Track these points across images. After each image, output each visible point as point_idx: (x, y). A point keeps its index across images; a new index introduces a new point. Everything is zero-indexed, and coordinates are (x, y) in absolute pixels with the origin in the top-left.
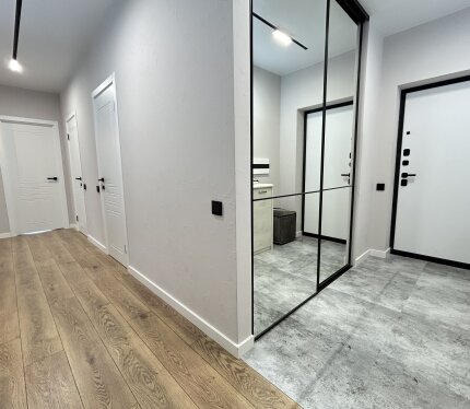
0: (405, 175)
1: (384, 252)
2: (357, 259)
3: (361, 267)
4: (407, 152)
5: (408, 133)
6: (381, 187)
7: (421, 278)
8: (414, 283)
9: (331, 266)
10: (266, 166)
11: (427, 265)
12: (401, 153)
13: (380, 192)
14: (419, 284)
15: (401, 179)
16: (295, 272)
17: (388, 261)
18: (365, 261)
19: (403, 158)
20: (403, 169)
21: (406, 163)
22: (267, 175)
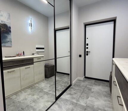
0: (87, 52)
1: (82, 78)
2: (73, 82)
3: (75, 85)
4: (87, 45)
5: (87, 38)
6: (80, 56)
7: (93, 87)
8: (91, 90)
9: (64, 86)
10: (43, 49)
11: (95, 81)
12: (86, 45)
13: (80, 58)
14: (92, 90)
15: (86, 53)
16: (50, 91)
17: (84, 81)
18: (77, 82)
19: (87, 46)
20: (87, 50)
21: (87, 48)
22: (43, 52)
